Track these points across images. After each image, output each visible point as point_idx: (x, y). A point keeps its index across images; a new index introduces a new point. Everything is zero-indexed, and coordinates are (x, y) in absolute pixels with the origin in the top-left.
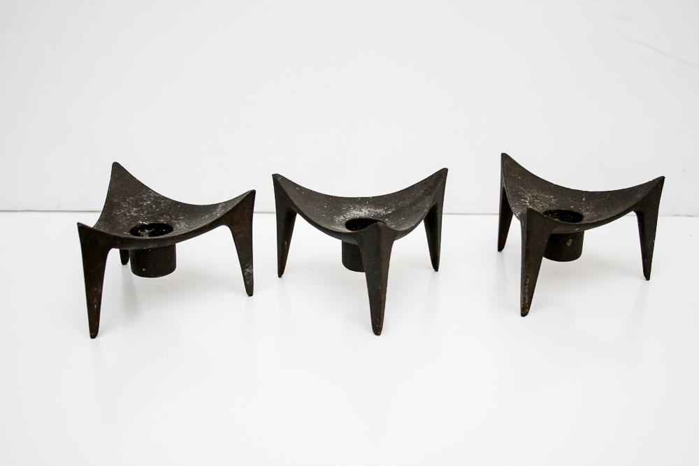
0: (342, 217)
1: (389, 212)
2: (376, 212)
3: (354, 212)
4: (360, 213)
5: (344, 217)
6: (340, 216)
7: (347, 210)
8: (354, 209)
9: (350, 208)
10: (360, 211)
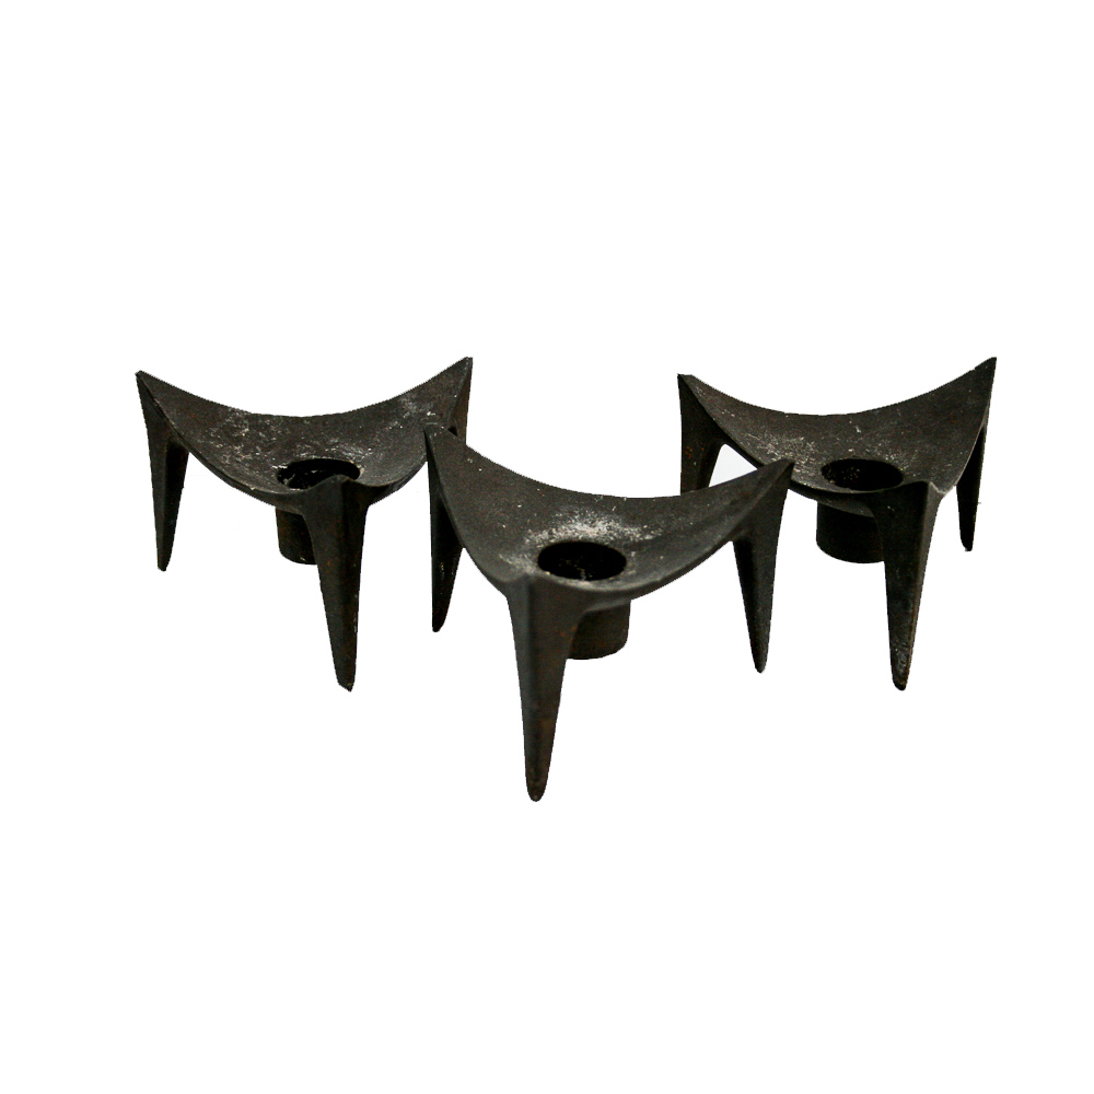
0: (545, 534)
1: (648, 537)
2: (623, 533)
3: (579, 526)
4: (592, 530)
5: (550, 533)
6: (541, 530)
7: (564, 520)
8: (581, 519)
9: (572, 514)
10: (593, 525)
